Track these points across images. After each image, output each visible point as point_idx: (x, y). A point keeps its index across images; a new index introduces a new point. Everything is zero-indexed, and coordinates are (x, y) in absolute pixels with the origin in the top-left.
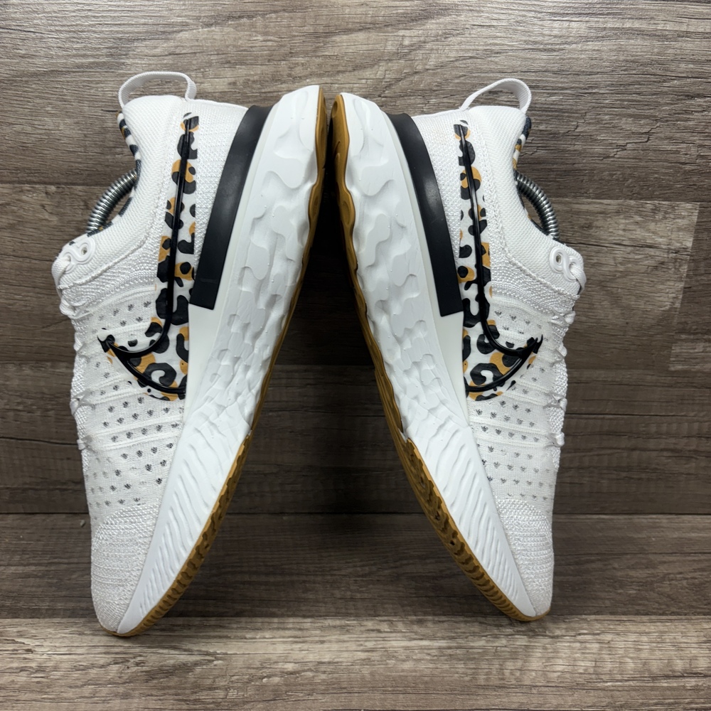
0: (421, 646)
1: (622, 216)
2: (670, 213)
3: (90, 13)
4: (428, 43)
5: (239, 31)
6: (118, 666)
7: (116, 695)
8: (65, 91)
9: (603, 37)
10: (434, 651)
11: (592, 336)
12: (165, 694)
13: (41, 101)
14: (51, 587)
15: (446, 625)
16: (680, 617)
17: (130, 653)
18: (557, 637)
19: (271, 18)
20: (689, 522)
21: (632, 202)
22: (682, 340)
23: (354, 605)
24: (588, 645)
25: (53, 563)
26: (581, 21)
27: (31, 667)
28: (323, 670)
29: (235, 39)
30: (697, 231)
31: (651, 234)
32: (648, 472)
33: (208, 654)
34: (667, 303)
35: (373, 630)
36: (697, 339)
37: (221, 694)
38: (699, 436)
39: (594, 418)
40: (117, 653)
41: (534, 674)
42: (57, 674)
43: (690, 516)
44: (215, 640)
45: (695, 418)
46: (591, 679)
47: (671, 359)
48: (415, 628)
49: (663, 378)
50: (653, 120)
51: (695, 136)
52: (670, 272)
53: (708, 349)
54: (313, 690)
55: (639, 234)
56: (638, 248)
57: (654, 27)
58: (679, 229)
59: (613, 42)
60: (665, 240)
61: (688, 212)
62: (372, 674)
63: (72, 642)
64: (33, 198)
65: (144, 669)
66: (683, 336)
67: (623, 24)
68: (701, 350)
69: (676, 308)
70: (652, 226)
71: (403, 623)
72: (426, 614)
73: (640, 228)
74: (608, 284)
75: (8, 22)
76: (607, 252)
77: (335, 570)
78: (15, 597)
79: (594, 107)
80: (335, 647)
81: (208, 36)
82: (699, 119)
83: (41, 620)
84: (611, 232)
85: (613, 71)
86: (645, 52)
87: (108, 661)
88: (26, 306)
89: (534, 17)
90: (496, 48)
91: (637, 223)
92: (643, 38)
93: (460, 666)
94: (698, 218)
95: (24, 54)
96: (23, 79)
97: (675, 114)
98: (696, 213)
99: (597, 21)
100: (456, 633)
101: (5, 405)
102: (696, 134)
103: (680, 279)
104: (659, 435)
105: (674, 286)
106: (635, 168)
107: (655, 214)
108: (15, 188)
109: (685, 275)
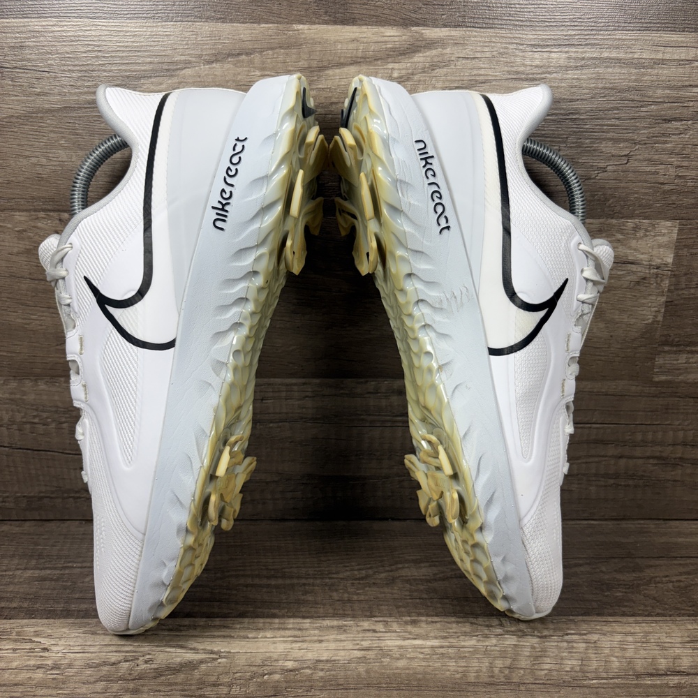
0: (414, 645)
1: (604, 235)
2: (650, 231)
3: (100, 54)
4: (415, 75)
5: (238, 67)
6: (128, 663)
7: (127, 690)
8: (77, 125)
9: (581, 66)
10: (427, 650)
12: (172, 690)
13: (55, 135)
14: (65, 589)
15: (438, 625)
16: (665, 618)
17: (140, 652)
18: (545, 637)
19: (268, 54)
20: (677, 528)
21: (614, 221)
22: (665, 352)
23: (351, 607)
24: (575, 645)
25: (68, 567)
26: (561, 52)
27: (46, 665)
28: (321, 667)
29: (235, 75)
30: (677, 248)
31: (632, 251)
32: (635, 479)
33: (212, 652)
34: (649, 317)
35: (369, 630)
36: (680, 351)
37: (224, 690)
38: (685, 444)
40: (127, 652)
41: (522, 672)
42: (71, 671)
43: (677, 522)
44: (220, 639)
46: (577, 676)
47: (655, 370)
48: (409, 628)
49: (648, 388)
50: (632, 143)
51: (673, 158)
52: (652, 286)
53: (691, 360)
54: (311, 687)
55: (621, 251)
56: (620, 264)
57: (631, 56)
58: (660, 246)
59: (591, 71)
60: (646, 256)
61: (668, 230)
62: (367, 671)
63: (86, 641)
64: (47, 225)
65: (153, 666)
66: (666, 348)
67: (601, 54)
68: (684, 362)
69: (659, 321)
70: (633, 243)
71: (398, 624)
72: (419, 614)
73: (623, 245)
75: (24, 63)
77: (334, 574)
78: (32, 599)
79: (575, 132)
80: (333, 646)
81: (210, 72)
82: (676, 141)
83: (56, 621)
85: (592, 98)
86: (622, 79)
87: (119, 659)
88: (41, 325)
89: (516, 49)
90: (482, 78)
91: (619, 241)
92: (620, 66)
93: (452, 665)
94: (678, 235)
95: (40, 92)
96: (39, 115)
97: (653, 137)
98: (676, 230)
99: (575, 52)
100: (449, 633)
101: (22, 418)
102: (674, 156)
103: (662, 294)
104: (645, 443)
105: (656, 300)
106: (615, 189)
107: (636, 232)
108: (31, 215)
109: (666, 289)
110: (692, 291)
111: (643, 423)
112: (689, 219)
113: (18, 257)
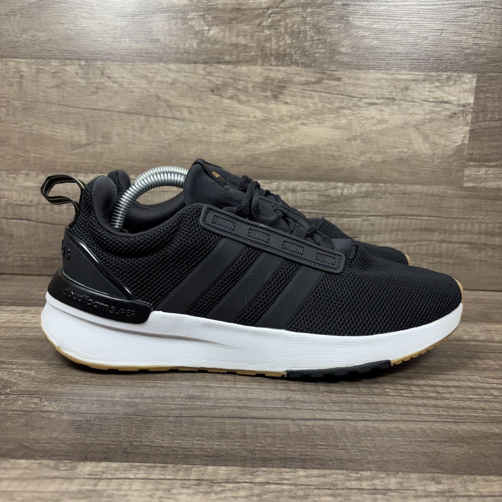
1: (427, 83)
2: (457, 81)
11: (411, 162)
21: (434, 74)
22: (470, 166)
30: (476, 92)
31: (446, 95)
32: (453, 259)
34: (459, 141)
36: (481, 165)
38: (486, 233)
39: (416, 219)
45: (483, 221)
47: (465, 179)
49: (460, 192)
51: (471, 31)
52: (460, 119)
53: (488, 172)
55: (439, 94)
56: (438, 104)
58: (465, 91)
60: (456, 98)
61: (469, 81)
64: (71, 69)
66: (471, 163)
68: (483, 173)
69: (465, 144)
70: (447, 89)
73: (439, 90)
76: (419, 106)
79: (406, 13)
82: (472, 20)
84: (421, 93)
88: (63, 136)
91: (437, 87)
94: (477, 83)
97: (457, 17)
98: (475, 80)
103: (467, 124)
104: (459, 232)
105: (463, 129)
106: (434, 51)
107: (448, 81)
108: (62, 62)
109: (470, 122)
110: (487, 123)
111: (458, 217)
112: (484, 73)
113: (51, 90)
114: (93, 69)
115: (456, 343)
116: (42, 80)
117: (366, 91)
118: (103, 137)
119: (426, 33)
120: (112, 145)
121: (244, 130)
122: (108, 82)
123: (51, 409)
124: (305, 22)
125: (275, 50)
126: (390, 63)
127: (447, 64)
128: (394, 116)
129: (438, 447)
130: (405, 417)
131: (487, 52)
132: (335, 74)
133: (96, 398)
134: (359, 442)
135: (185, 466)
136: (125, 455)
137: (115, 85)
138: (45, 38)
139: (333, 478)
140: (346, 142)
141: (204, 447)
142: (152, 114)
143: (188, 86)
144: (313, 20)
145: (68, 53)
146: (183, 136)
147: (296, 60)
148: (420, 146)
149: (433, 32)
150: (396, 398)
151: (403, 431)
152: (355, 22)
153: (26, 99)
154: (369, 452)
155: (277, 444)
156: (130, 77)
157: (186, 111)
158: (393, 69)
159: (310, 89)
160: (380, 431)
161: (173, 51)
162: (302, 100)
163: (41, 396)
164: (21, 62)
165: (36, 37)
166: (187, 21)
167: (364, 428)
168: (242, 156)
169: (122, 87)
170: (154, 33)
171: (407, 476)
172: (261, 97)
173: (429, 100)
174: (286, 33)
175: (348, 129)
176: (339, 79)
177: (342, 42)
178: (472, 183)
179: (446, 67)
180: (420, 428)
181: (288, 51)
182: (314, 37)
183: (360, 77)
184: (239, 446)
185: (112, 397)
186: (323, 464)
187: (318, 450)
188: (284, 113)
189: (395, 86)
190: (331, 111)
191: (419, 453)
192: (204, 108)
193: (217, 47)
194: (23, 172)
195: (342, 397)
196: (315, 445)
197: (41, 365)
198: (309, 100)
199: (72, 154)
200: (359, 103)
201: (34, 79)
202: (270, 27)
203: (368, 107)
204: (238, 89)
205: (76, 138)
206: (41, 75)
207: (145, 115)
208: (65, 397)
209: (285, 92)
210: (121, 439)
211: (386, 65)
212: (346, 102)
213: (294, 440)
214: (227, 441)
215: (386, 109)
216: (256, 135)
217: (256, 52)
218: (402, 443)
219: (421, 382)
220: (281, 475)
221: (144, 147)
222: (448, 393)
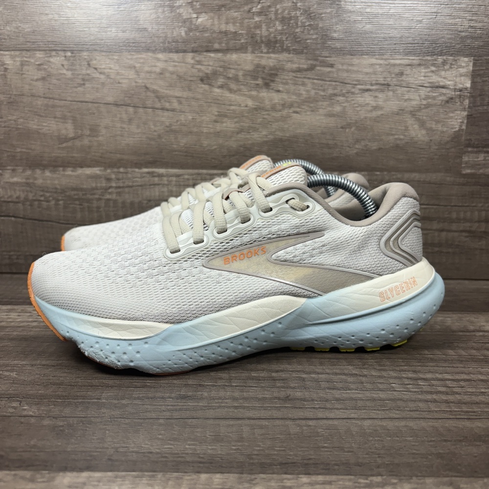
1: (422, 67)
2: (454, 65)
11: (408, 149)
21: (429, 58)
22: (469, 152)
30: (472, 75)
31: (442, 79)
32: (453, 248)
34: (456, 126)
36: (479, 151)
38: (487, 221)
45: (483, 208)
49: (458, 179)
50: (439, 4)
51: (466, 14)
52: (457, 104)
53: (487, 158)
55: (435, 79)
56: (434, 89)
58: (461, 75)
60: (452, 82)
61: (466, 64)
64: (57, 60)
66: (470, 149)
68: (482, 159)
69: (463, 130)
70: (443, 73)
73: (435, 75)
74: (417, 113)
76: (414, 92)
82: (468, 3)
84: (415, 78)
88: (49, 130)
91: (433, 72)
94: (473, 67)
98: (471, 64)
101: (33, 196)
102: (467, 12)
103: (464, 109)
104: (458, 220)
105: (460, 114)
106: (429, 35)
107: (444, 65)
108: (47, 54)
109: (467, 106)
110: (485, 108)
111: (457, 205)
112: (480, 56)
113: (36, 83)
114: (79, 60)
115: (461, 334)
116: (27, 73)
117: (360, 77)
118: (91, 130)
119: (420, 16)
120: (100, 138)
121: (236, 120)
122: (95, 73)
123: (31, 413)
124: (295, 8)
125: (266, 37)
126: (384, 48)
127: (443, 48)
128: (389, 103)
129: (453, 447)
130: (415, 414)
131: (483, 34)
132: (327, 60)
133: (80, 400)
134: (366, 443)
135: (176, 474)
136: (110, 463)
137: (102, 77)
138: (29, 30)
139: (340, 484)
140: (341, 130)
141: (196, 453)
142: (141, 106)
143: (177, 76)
144: (304, 5)
145: (53, 44)
146: (173, 127)
147: (287, 47)
148: (417, 133)
149: (427, 15)
150: (403, 394)
151: (414, 429)
152: (347, 7)
153: (11, 93)
154: (378, 454)
155: (276, 447)
156: (117, 68)
157: (175, 100)
158: (387, 54)
159: (303, 76)
160: (388, 430)
161: (161, 40)
162: (294, 88)
163: (21, 399)
164: (5, 55)
165: (20, 29)
166: (174, 8)
167: (371, 428)
168: (234, 146)
169: (110, 78)
170: (141, 22)
171: (422, 481)
172: (252, 85)
173: (425, 85)
174: (276, 19)
175: (342, 117)
176: (332, 66)
177: (334, 27)
178: (471, 169)
179: (442, 50)
180: (432, 427)
181: (278, 38)
182: (305, 22)
183: (354, 63)
184: (235, 450)
185: (98, 399)
186: (329, 469)
187: (322, 453)
188: (277, 101)
189: (389, 72)
190: (324, 98)
191: (433, 454)
192: (193, 98)
193: (206, 35)
194: (9, 168)
195: (345, 394)
196: (318, 448)
197: (23, 365)
198: (302, 88)
199: (59, 148)
200: (353, 90)
201: (18, 72)
202: (260, 14)
203: (363, 94)
204: (229, 78)
205: (64, 132)
206: (25, 68)
207: (134, 107)
208: (47, 400)
209: (277, 79)
210: (106, 446)
211: (380, 50)
212: (339, 88)
213: (295, 442)
214: (222, 444)
215: (380, 95)
216: (247, 125)
217: (246, 39)
218: (413, 443)
219: (429, 376)
220: (282, 482)
221: (133, 139)
222: (459, 387)
